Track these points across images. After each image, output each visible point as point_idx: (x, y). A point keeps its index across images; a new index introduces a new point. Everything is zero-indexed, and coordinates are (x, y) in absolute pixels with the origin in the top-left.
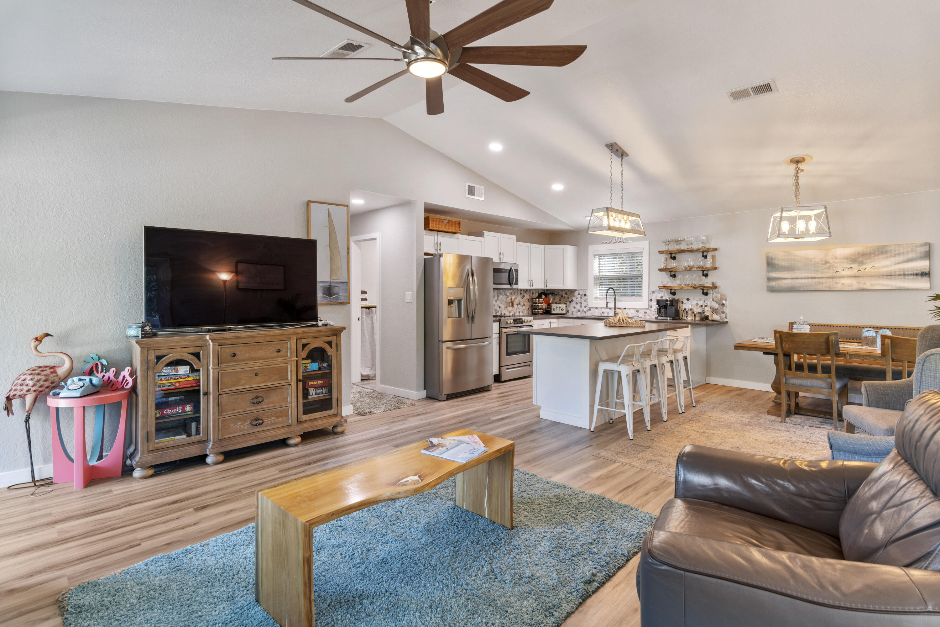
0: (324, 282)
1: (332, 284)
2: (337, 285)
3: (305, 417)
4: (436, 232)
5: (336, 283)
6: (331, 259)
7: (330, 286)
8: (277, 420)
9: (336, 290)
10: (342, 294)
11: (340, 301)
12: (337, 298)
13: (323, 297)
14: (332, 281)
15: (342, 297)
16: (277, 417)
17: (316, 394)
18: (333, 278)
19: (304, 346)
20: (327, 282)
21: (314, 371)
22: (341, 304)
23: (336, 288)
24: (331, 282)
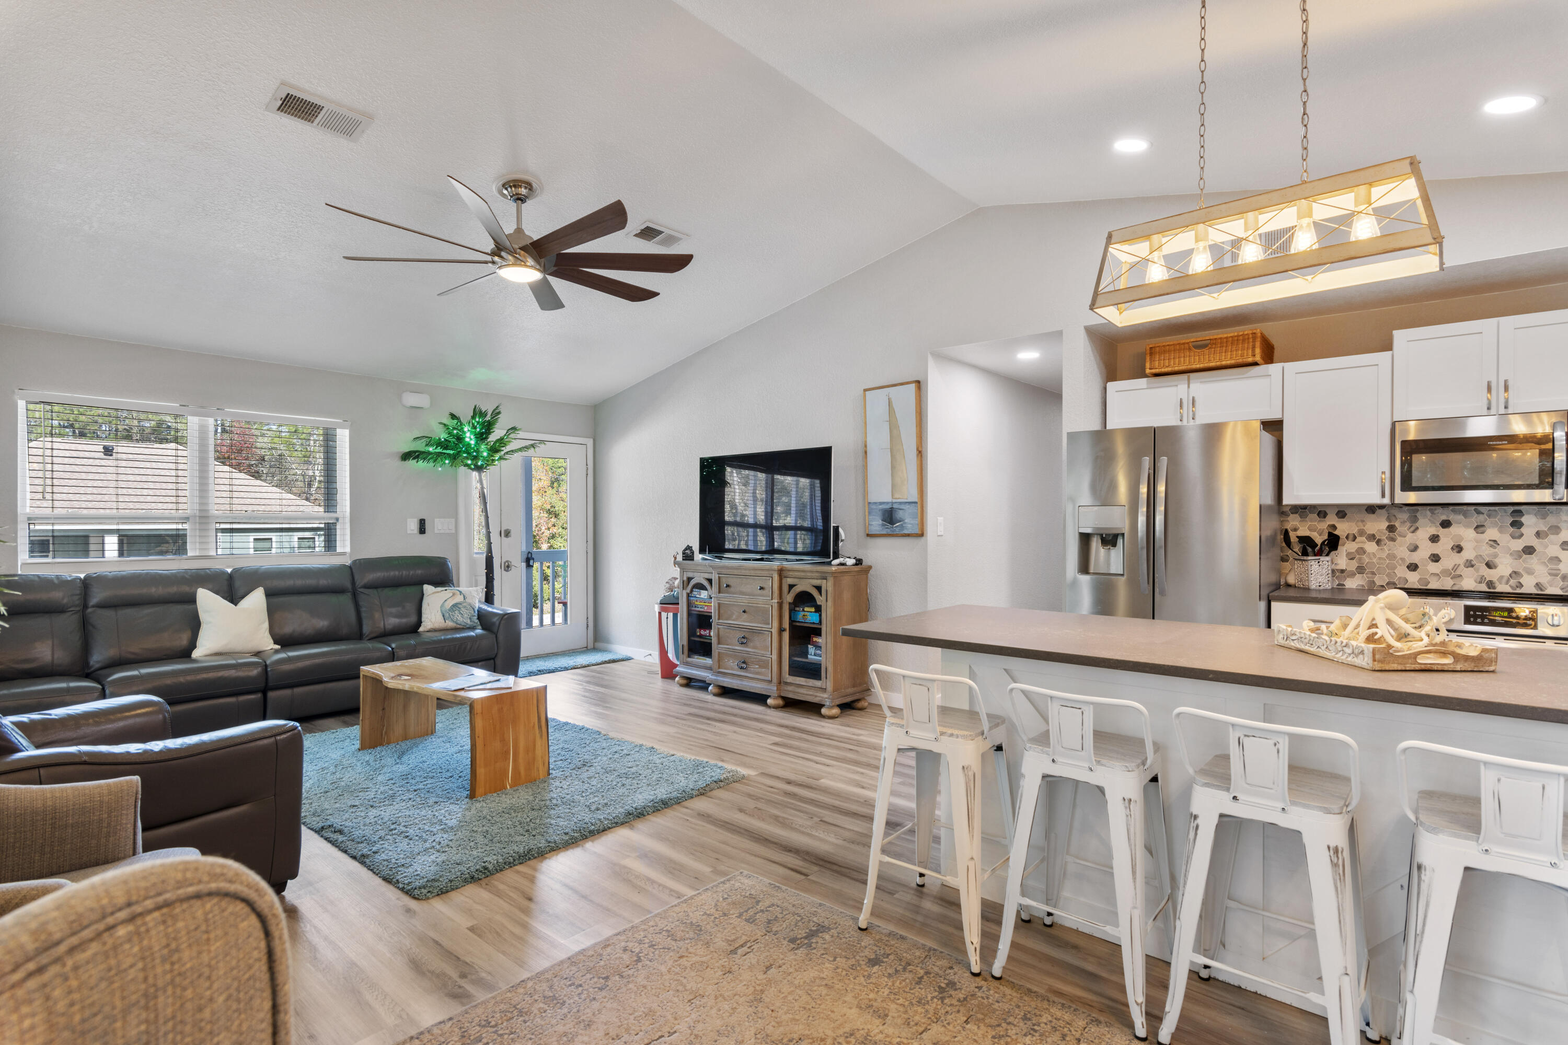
0: (883, 503)
1: (895, 506)
2: (902, 507)
3: (791, 679)
4: (1185, 376)
5: (901, 503)
6: (893, 467)
7: (892, 508)
8: (760, 670)
9: (900, 514)
10: (910, 524)
11: (906, 532)
12: (902, 527)
13: (883, 525)
14: (894, 501)
15: (909, 526)
16: (760, 667)
17: (815, 655)
18: (897, 496)
19: (791, 587)
20: (888, 503)
21: (814, 623)
22: (908, 535)
23: (901, 512)
24: (893, 503)
